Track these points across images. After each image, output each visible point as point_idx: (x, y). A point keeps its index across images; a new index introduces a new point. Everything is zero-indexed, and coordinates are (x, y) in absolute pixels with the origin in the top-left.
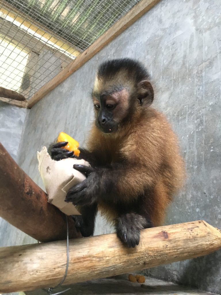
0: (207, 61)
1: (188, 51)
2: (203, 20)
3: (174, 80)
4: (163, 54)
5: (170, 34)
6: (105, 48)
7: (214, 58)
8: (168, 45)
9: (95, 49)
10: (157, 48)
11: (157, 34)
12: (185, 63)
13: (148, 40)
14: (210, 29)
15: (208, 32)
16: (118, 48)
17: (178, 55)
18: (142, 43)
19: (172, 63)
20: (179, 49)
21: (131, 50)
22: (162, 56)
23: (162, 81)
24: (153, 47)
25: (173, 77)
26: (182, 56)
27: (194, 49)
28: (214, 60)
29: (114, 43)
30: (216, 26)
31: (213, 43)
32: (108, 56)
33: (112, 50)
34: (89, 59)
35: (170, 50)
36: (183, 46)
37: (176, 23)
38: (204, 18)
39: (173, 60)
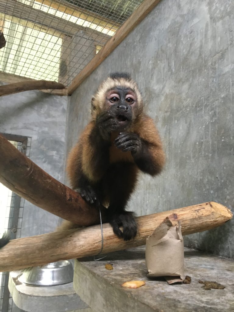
0: (219, 53)
1: (203, 41)
2: (216, 8)
3: (192, 70)
4: (182, 43)
5: (188, 22)
6: (132, 33)
7: (226, 49)
8: (186, 33)
9: (122, 35)
10: (177, 36)
11: (177, 21)
12: (201, 54)
13: (169, 27)
14: (222, 18)
15: (221, 21)
16: (143, 34)
17: (196, 45)
18: (164, 29)
19: (191, 53)
20: (196, 39)
21: (155, 37)
22: (182, 45)
23: (182, 71)
24: (174, 35)
25: (192, 68)
26: (199, 46)
27: (208, 39)
28: (225, 52)
29: (139, 29)
30: (228, 15)
31: (225, 34)
32: (135, 42)
33: (137, 36)
34: (118, 45)
35: (189, 39)
36: (199, 36)
37: (193, 10)
38: (217, 5)
39: (191, 50)
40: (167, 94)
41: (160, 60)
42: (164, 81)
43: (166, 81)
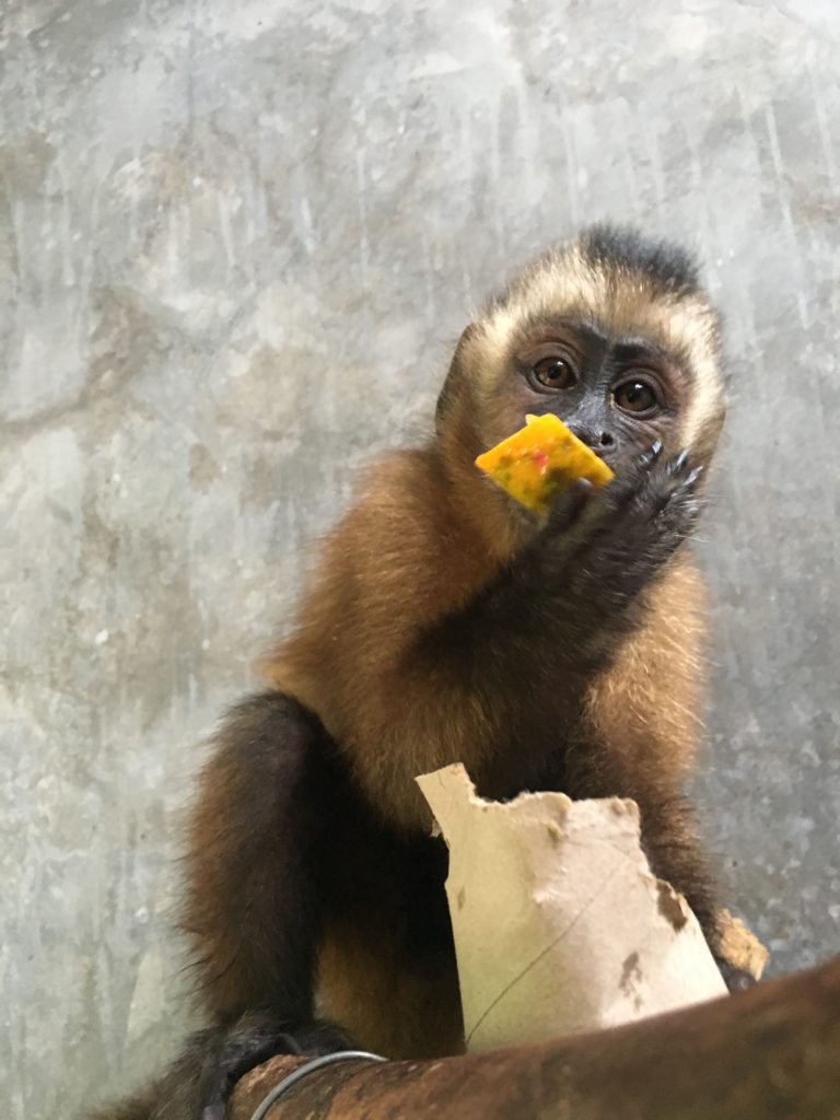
1: (495, 163)
5: (389, 52)
8: (384, 99)
11: (315, 27)
12: (486, 213)
13: (261, 38)
14: (591, 96)
15: (585, 109)
17: (446, 166)
18: (229, 39)
21: (160, 54)
24: (301, 86)
27: (523, 160)
30: (620, 96)
31: (613, 164)
35: (401, 130)
38: (562, 38)
39: (418, 183)
40: (267, 348)
41: (203, 175)
42: (242, 280)
43: (261, 285)
